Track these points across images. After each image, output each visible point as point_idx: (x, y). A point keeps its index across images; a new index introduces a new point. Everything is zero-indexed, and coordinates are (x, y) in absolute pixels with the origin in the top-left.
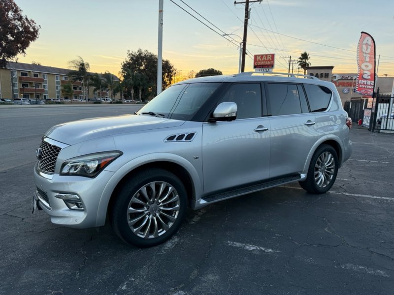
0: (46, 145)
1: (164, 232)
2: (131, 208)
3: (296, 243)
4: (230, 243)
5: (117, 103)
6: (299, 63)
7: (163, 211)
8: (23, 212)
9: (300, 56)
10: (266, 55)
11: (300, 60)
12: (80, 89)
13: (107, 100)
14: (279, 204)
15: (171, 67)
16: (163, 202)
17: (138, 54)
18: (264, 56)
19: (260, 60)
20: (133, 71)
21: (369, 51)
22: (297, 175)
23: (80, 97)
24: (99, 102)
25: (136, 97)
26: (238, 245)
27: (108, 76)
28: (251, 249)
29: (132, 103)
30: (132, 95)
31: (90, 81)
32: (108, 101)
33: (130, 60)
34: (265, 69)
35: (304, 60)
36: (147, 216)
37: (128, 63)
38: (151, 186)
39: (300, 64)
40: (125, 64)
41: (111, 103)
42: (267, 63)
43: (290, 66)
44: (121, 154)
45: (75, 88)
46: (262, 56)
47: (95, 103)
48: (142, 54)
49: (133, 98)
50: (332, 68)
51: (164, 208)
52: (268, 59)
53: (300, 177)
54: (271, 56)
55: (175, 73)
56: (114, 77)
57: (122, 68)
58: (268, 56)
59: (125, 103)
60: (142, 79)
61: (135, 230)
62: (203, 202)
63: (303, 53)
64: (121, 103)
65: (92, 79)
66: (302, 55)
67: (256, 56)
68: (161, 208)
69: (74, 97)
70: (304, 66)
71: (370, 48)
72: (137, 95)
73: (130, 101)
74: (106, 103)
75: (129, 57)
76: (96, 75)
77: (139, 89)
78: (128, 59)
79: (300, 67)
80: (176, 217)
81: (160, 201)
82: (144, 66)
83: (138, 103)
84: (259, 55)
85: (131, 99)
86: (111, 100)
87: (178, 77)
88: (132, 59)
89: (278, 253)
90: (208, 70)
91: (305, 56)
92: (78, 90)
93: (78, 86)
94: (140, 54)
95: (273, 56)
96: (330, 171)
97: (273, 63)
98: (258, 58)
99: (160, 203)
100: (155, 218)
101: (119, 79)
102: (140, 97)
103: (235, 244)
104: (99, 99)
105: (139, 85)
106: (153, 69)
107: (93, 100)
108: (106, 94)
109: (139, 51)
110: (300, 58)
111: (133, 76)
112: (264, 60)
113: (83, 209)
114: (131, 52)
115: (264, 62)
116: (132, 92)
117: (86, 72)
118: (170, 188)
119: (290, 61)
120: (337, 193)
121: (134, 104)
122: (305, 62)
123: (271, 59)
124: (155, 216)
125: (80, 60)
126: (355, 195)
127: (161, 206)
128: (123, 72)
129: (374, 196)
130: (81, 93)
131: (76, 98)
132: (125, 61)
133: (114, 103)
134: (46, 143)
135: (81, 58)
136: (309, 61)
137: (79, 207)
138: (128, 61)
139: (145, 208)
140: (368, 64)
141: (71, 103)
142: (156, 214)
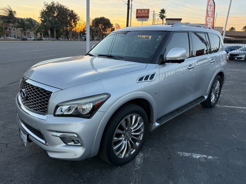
0: (29, 86)
1: (134, 150)
2: (115, 138)
3: (223, 149)
4: (181, 154)
5: (39, 40)
6: (160, 15)
7: (134, 135)
8: (3, 137)
9: (160, 11)
10: (144, 10)
11: (160, 14)
12: (10, 29)
13: (30, 38)
14: (192, 117)
15: (76, 15)
16: (134, 129)
17: (51, 5)
18: (143, 10)
19: (140, 13)
20: (49, 18)
21: (211, 10)
22: (202, 97)
23: (10, 35)
24: (26, 40)
25: (52, 36)
26: (187, 154)
27: (30, 20)
28: (198, 158)
29: (49, 40)
30: (49, 34)
31: (17, 24)
32: (32, 39)
33: (47, 9)
34: (143, 19)
35: (162, 14)
36: (124, 141)
37: (45, 11)
38: (127, 118)
39: (160, 17)
40: (42, 12)
41: (34, 40)
42: (144, 15)
43: (153, 17)
44: (109, 96)
45: (6, 29)
46: (141, 10)
47: (23, 40)
48: (54, 5)
49: (50, 36)
50: (181, 19)
51: (134, 133)
52: (145, 13)
53: (204, 98)
54: (147, 10)
55: (79, 19)
56: (35, 21)
57: (41, 15)
58: (145, 10)
59: (44, 40)
60: (56, 23)
61: (117, 153)
62: (157, 124)
63: (162, 9)
64: (42, 40)
65: (19, 22)
66: (161, 10)
67: (137, 10)
68: (133, 134)
69: (5, 36)
70: (162, 17)
71: (212, 7)
72: (52, 35)
73: (47, 38)
74: (31, 40)
75: (45, 7)
76: (22, 19)
77: (53, 30)
78: (45, 9)
79: (160, 18)
80: (141, 139)
81: (132, 128)
82: (56, 13)
83: (54, 40)
84: (139, 10)
85: (49, 37)
86: (33, 38)
87: (80, 22)
88: (47, 8)
89: (216, 159)
90: (101, 18)
91: (163, 11)
92: (8, 30)
93: (8, 27)
94: (53, 5)
95: (148, 10)
96: (217, 92)
97: (148, 15)
98: (139, 11)
99: (132, 130)
100: (129, 142)
101: (39, 23)
102: (55, 36)
103: (185, 154)
104: (25, 37)
105: (54, 27)
106: (63, 16)
107: (21, 38)
108: (29, 33)
109: (52, 3)
110: (160, 12)
111: (49, 20)
112: (143, 13)
113: (80, 144)
114: (46, 3)
115: (143, 15)
116: (49, 32)
117: (14, 17)
118: (139, 118)
119: (154, 14)
120: (221, 106)
121: (51, 40)
122: (163, 15)
123: (147, 12)
124: (128, 140)
125: (9, 8)
126: (232, 107)
127: (132, 132)
128: (41, 18)
129: (243, 107)
130: (11, 32)
131: (7, 36)
132: (42, 10)
133: (37, 40)
134: (28, 84)
135: (9, 6)
136: (165, 15)
137: (75, 143)
138: (45, 10)
139: (123, 135)
140: (210, 18)
141: (5, 40)
142: (129, 139)
